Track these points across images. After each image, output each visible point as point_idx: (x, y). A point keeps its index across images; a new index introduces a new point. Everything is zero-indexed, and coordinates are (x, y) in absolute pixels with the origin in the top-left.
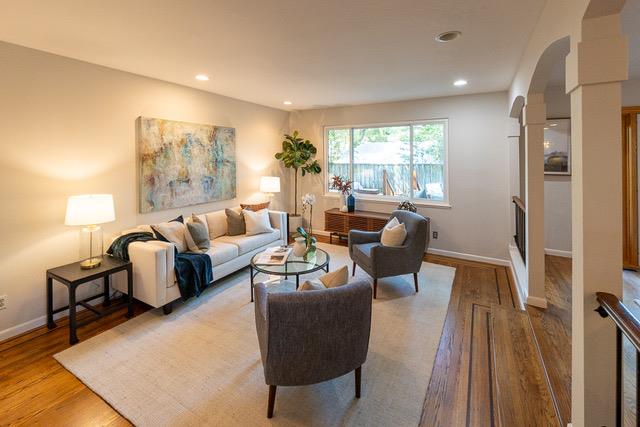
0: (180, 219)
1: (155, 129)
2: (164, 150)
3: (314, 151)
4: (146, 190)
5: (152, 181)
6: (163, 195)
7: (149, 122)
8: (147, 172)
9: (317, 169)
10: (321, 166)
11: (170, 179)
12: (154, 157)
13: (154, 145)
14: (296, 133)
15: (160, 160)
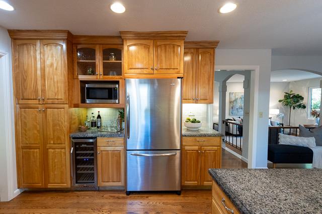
0: (240, 118)
1: (234, 95)
2: (236, 100)
3: (302, 98)
4: (231, 110)
5: (232, 108)
6: (235, 112)
7: (232, 93)
8: (231, 106)
9: (304, 107)
10: (306, 105)
11: (237, 107)
12: (233, 102)
13: (233, 99)
14: (292, 91)
15: (235, 103)
